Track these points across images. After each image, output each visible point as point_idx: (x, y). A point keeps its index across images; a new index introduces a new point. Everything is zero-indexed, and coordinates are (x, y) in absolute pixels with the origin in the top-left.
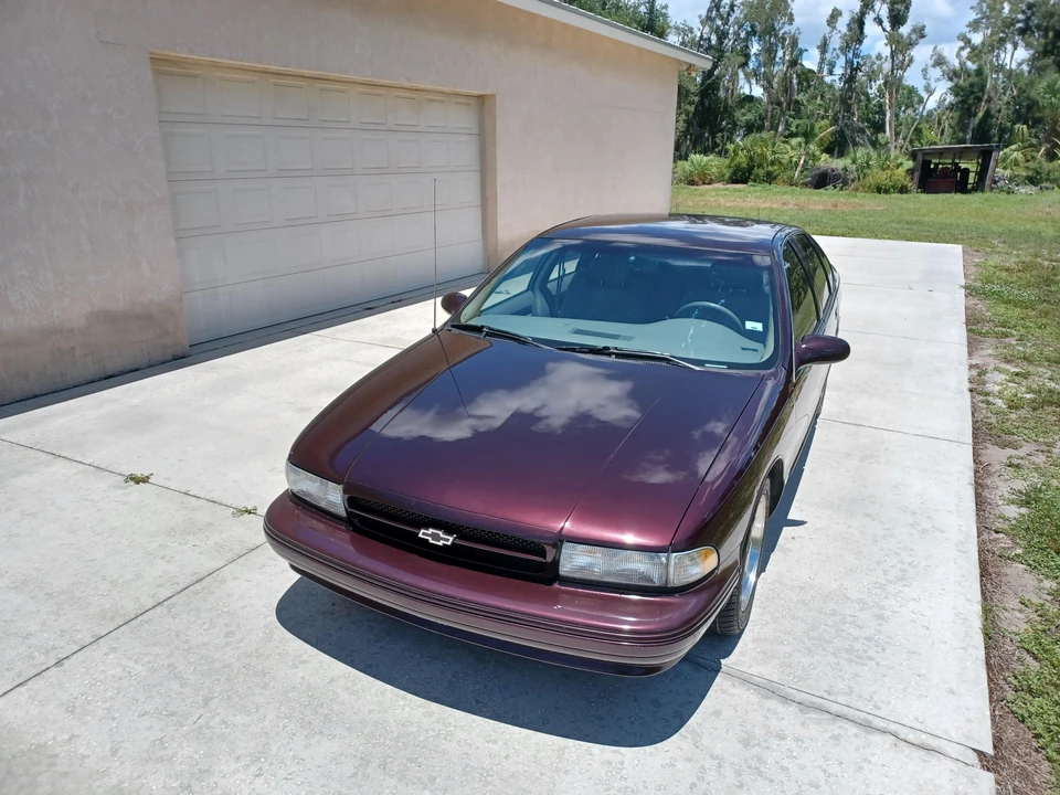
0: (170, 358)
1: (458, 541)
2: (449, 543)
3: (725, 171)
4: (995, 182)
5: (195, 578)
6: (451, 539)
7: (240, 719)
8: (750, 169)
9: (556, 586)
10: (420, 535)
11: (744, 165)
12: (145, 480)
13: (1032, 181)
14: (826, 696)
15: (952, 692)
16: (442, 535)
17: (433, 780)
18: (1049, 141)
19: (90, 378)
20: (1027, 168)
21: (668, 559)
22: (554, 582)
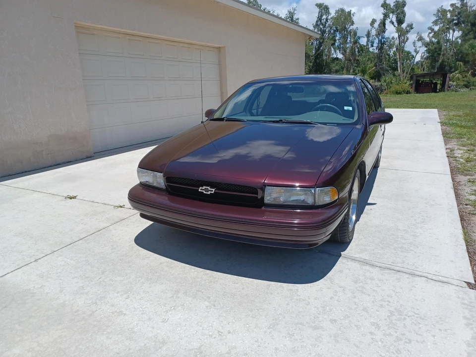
0: (85, 157)
1: (217, 191)
2: (213, 192)
4: (449, 87)
5: (97, 230)
6: (214, 190)
7: (118, 278)
9: (263, 208)
10: (200, 190)
12: (74, 197)
13: (466, 86)
14: (392, 264)
15: (452, 261)
16: (209, 189)
17: (209, 298)
18: (472, 69)
19: (49, 165)
20: (464, 80)
21: (315, 191)
22: (262, 207)
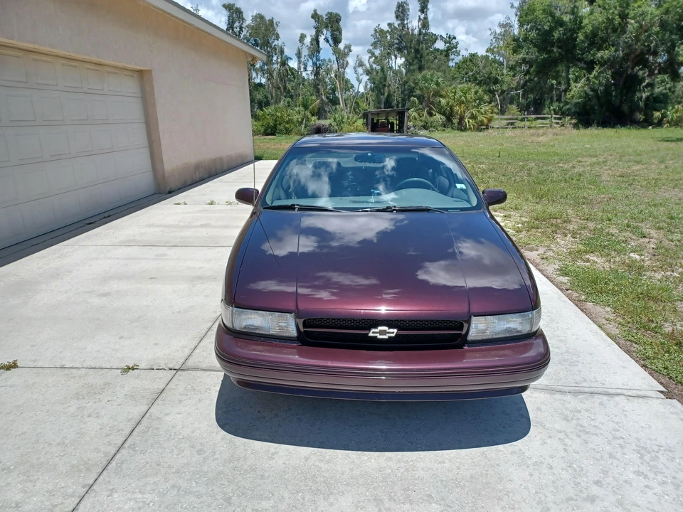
1: (400, 332)
2: (392, 335)
3: (260, 128)
4: (408, 129)
6: (395, 331)
8: (275, 126)
9: (466, 347)
10: (370, 334)
11: (272, 124)
12: (14, 365)
13: (425, 127)
17: (430, 496)
18: (428, 106)
20: (421, 120)
21: (533, 315)
22: (464, 345)
